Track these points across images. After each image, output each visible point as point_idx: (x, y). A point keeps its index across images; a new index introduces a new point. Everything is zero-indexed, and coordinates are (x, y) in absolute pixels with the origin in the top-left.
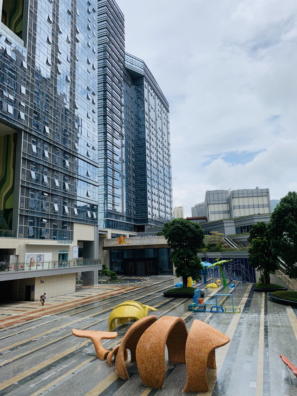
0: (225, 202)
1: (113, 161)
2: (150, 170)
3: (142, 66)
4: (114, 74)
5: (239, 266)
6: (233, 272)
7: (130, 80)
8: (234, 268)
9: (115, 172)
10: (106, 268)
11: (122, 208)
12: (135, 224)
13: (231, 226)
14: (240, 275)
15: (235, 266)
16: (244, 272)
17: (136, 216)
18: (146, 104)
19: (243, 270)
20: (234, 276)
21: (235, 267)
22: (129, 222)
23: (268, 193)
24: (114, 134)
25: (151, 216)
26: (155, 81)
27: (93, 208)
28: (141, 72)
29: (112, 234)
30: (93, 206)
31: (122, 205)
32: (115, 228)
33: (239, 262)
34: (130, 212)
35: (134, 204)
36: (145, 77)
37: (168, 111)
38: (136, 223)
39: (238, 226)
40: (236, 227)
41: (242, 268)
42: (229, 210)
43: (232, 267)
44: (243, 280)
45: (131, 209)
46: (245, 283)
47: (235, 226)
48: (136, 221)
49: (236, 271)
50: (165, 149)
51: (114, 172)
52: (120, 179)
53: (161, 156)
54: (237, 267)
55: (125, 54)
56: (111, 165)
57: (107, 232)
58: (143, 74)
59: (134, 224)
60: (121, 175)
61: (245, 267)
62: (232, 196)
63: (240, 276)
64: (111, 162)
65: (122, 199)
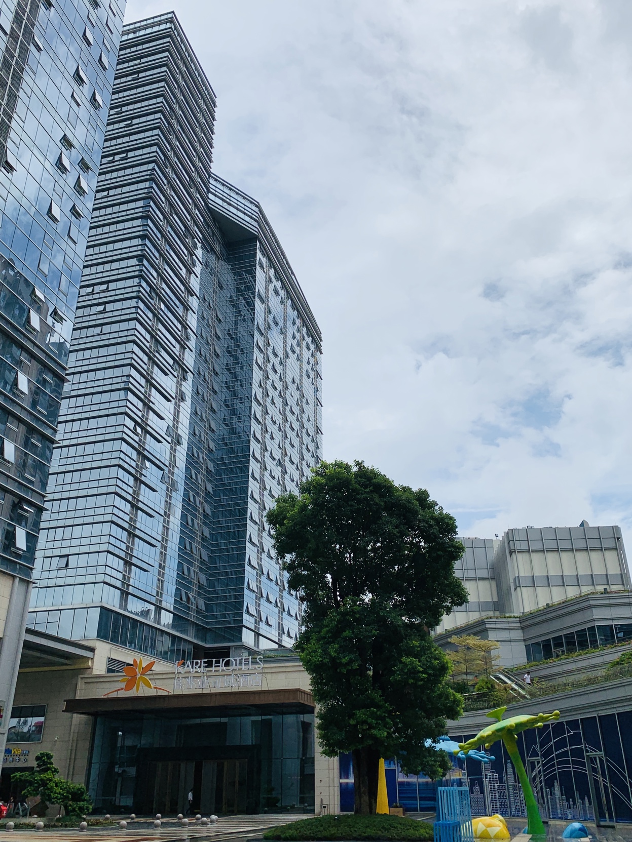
0: (484, 573)
1: (142, 428)
2: (258, 479)
3: (255, 214)
4: (173, 207)
5: (578, 753)
6: (549, 784)
7: (220, 243)
8: (553, 765)
9: (148, 464)
10: (49, 769)
11: (159, 580)
12: (200, 643)
13: (510, 641)
14: (584, 793)
15: (558, 756)
16: (600, 778)
17: (205, 617)
18: (259, 306)
19: (594, 770)
20: (554, 800)
21: (559, 763)
22: (178, 631)
23: (618, 539)
24: (157, 355)
25: (252, 620)
26: (288, 263)
27: (20, 511)
28: (251, 225)
29: (111, 661)
30: (19, 502)
31: (159, 572)
32: (124, 643)
33: (575, 739)
34: (184, 598)
35: (203, 579)
36: (260, 242)
37: (318, 349)
38: (202, 641)
39: (534, 641)
40: (529, 643)
41: (592, 760)
42: (496, 599)
43: (544, 765)
44: (601, 816)
45: (189, 589)
46: (613, 827)
47: (524, 640)
48: (202, 631)
49: (565, 778)
50: (306, 440)
51: (143, 463)
52: (161, 488)
53: (296, 453)
54: (568, 762)
55: (210, 176)
56: (136, 438)
57: (92, 650)
58: (256, 234)
59: (195, 641)
60: (167, 480)
61: (606, 755)
62: (509, 547)
63: (583, 799)
64: (136, 430)
65: (161, 553)
